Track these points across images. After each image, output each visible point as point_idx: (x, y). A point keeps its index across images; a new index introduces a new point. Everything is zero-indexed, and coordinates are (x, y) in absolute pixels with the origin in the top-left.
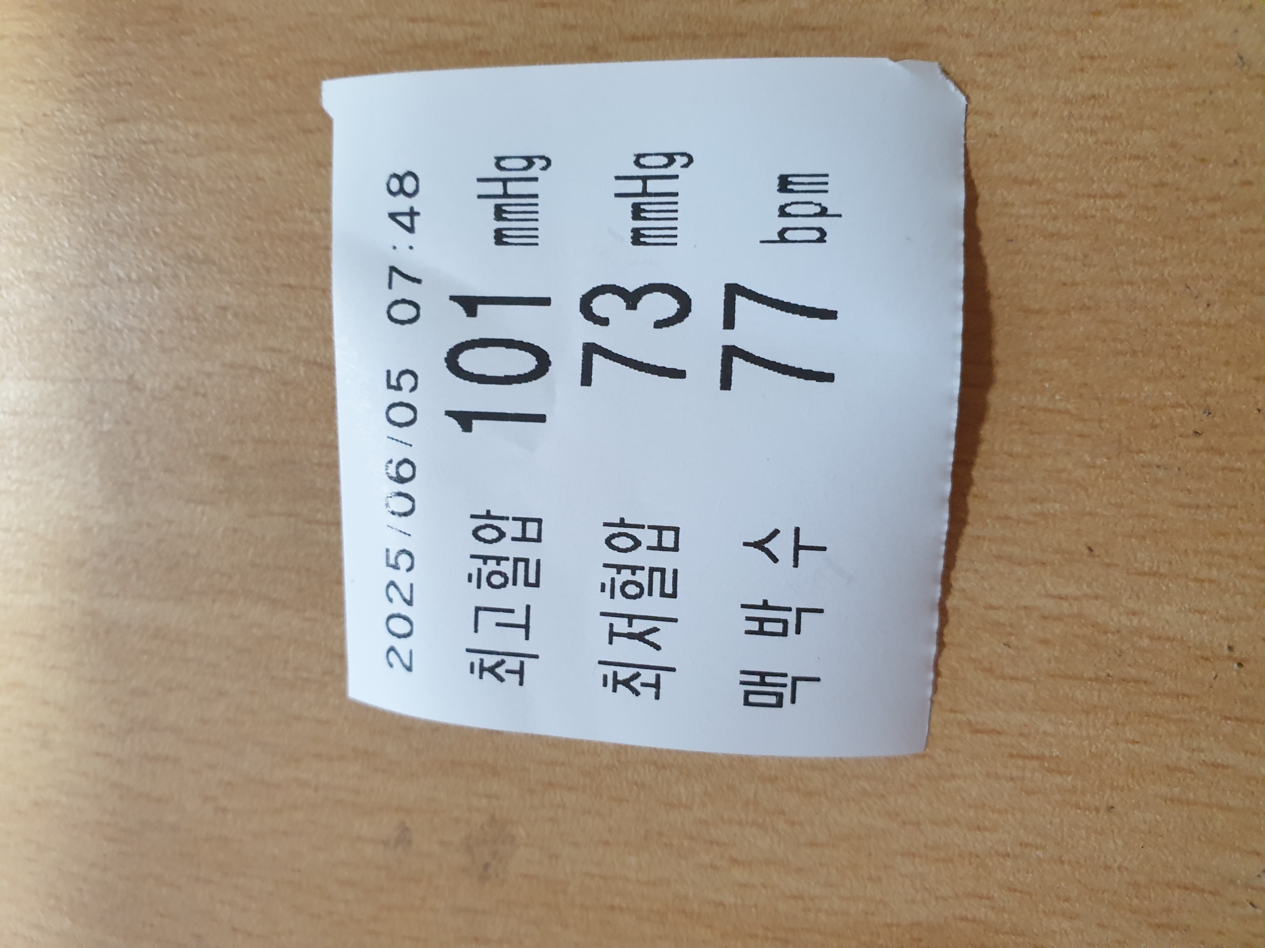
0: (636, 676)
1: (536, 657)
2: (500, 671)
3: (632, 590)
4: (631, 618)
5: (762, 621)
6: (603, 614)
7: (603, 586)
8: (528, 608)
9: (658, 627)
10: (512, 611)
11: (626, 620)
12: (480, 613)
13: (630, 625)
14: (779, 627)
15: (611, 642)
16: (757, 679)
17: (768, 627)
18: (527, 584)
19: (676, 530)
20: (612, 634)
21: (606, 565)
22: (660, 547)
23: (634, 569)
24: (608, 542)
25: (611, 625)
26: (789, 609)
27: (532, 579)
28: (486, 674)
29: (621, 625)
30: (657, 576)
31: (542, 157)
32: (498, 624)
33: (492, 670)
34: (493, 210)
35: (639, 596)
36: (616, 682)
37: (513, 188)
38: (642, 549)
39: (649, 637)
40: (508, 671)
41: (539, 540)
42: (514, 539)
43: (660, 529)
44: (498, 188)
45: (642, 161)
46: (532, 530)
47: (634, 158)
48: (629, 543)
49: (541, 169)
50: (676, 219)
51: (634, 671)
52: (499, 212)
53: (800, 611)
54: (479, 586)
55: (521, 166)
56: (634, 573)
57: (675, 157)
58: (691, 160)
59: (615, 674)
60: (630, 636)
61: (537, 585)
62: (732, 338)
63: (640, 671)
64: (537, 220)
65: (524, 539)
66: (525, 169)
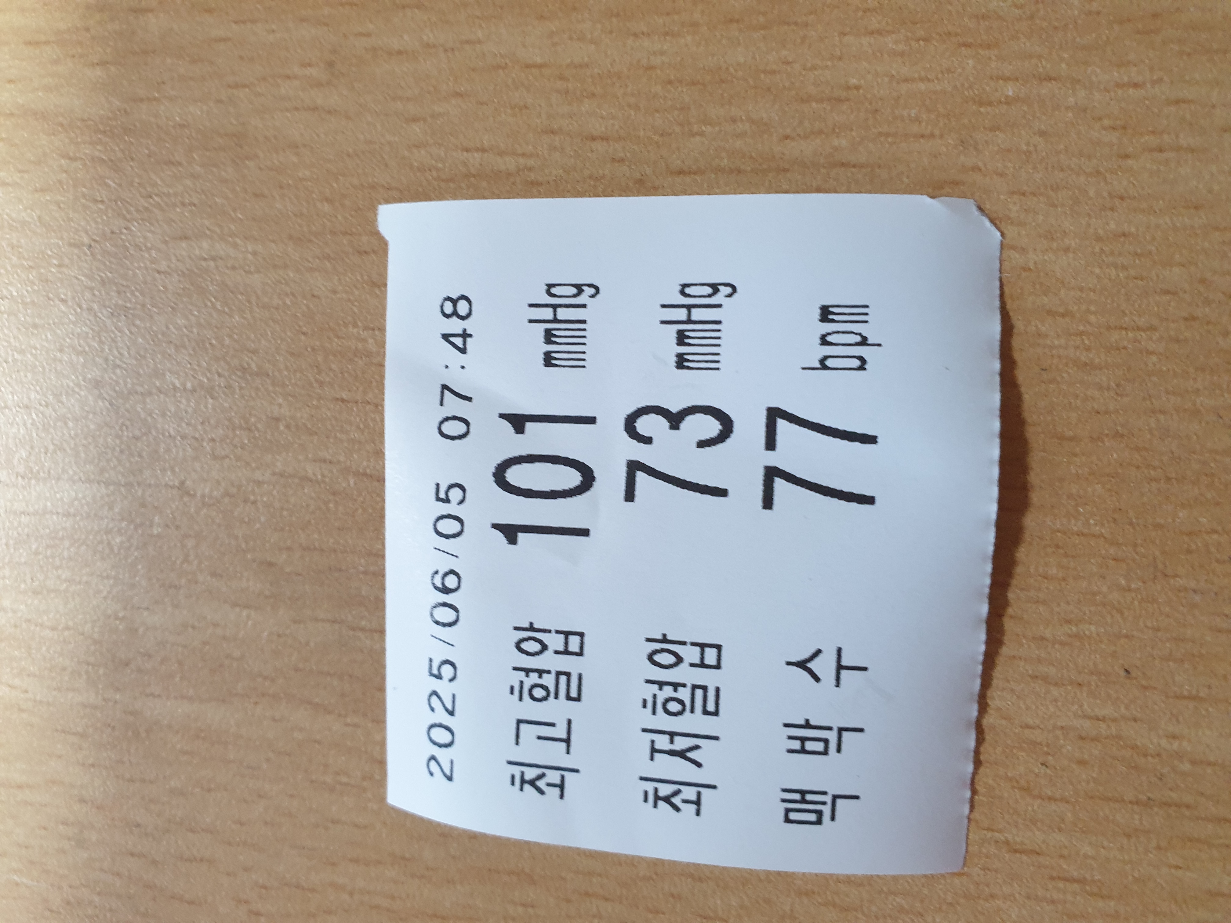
0: (677, 793)
1: (577, 771)
2: (541, 784)
3: (674, 707)
4: (672, 735)
5: (803, 740)
6: (645, 730)
7: (645, 702)
8: (569, 722)
9: (700, 744)
10: (553, 725)
11: (667, 737)
12: (523, 726)
13: (672, 742)
14: (820, 746)
15: (652, 759)
16: (797, 797)
17: (809, 746)
18: (569, 698)
19: (719, 647)
20: (654, 751)
21: (648, 682)
22: (702, 665)
23: (676, 686)
24: (650, 658)
25: (653, 742)
26: (830, 729)
27: (574, 694)
28: (527, 787)
29: (663, 742)
30: (699, 693)
31: (590, 286)
32: (539, 738)
33: (532, 783)
34: (543, 334)
35: (680, 713)
36: (657, 798)
37: (562, 314)
38: (684, 666)
39: (689, 755)
40: (549, 785)
41: (581, 654)
42: (557, 652)
43: (703, 646)
44: (548, 314)
45: (688, 291)
46: (574, 643)
47: (679, 288)
48: (672, 659)
49: (590, 297)
50: (719, 345)
51: (675, 787)
52: (549, 337)
53: (841, 730)
54: (521, 699)
55: (570, 294)
56: (675, 690)
57: (720, 287)
58: (734, 290)
59: (656, 790)
60: (672, 753)
61: (578, 699)
62: (773, 459)
63: (681, 787)
64: (584, 344)
65: (566, 652)
66: (574, 296)
